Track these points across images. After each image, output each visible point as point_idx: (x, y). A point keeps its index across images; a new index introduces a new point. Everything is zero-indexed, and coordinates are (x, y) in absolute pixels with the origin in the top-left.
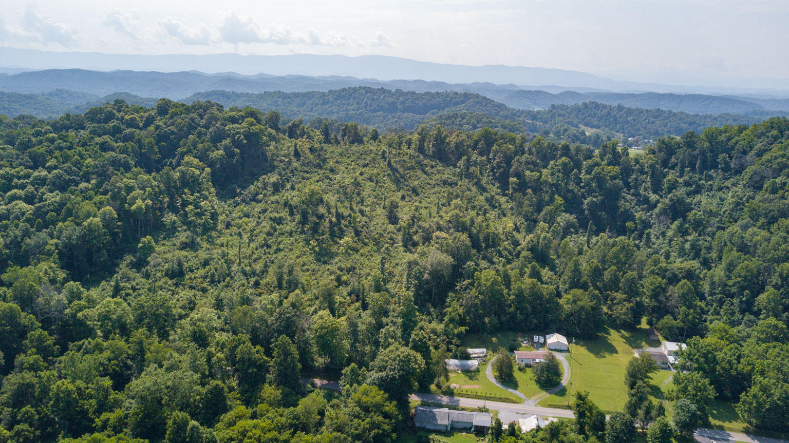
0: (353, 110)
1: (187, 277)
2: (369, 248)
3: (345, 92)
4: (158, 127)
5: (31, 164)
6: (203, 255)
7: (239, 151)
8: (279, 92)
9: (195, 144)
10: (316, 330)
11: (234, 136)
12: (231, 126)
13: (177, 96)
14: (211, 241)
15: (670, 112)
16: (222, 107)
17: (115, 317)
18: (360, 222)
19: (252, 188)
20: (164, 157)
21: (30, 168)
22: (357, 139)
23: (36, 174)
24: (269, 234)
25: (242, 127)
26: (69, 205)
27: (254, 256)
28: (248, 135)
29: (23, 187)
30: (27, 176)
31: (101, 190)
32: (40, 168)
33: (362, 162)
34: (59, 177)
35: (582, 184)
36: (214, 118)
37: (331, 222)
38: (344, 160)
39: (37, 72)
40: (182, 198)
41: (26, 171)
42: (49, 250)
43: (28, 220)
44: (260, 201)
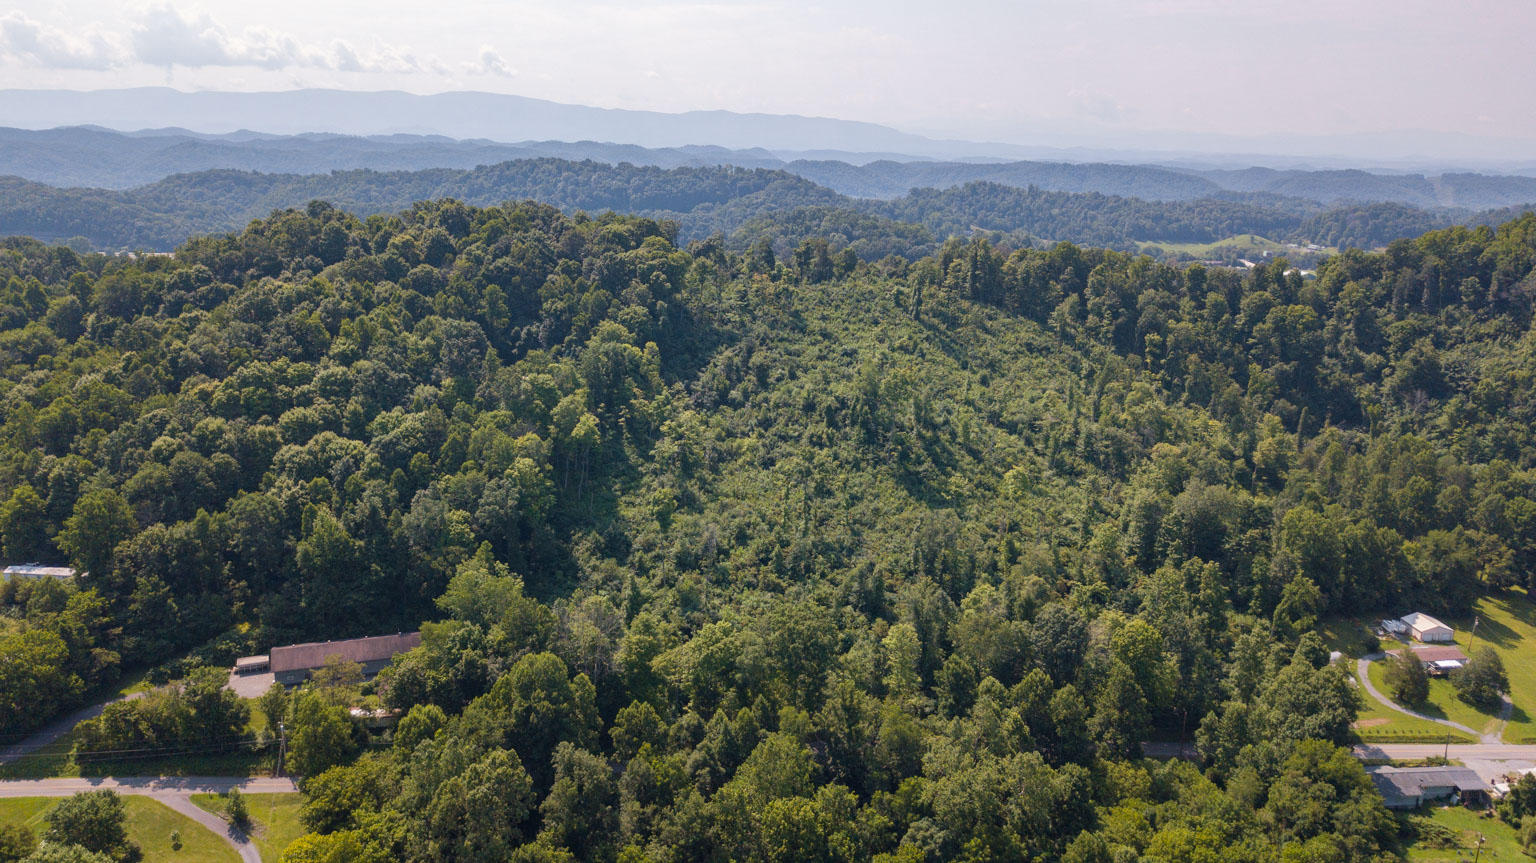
3: (513, 171)
7: (665, 305)
11: (646, 274)
12: (631, 253)
15: (1118, 198)
22: (828, 271)
26: (455, 435)
28: (670, 272)
35: (1252, 341)
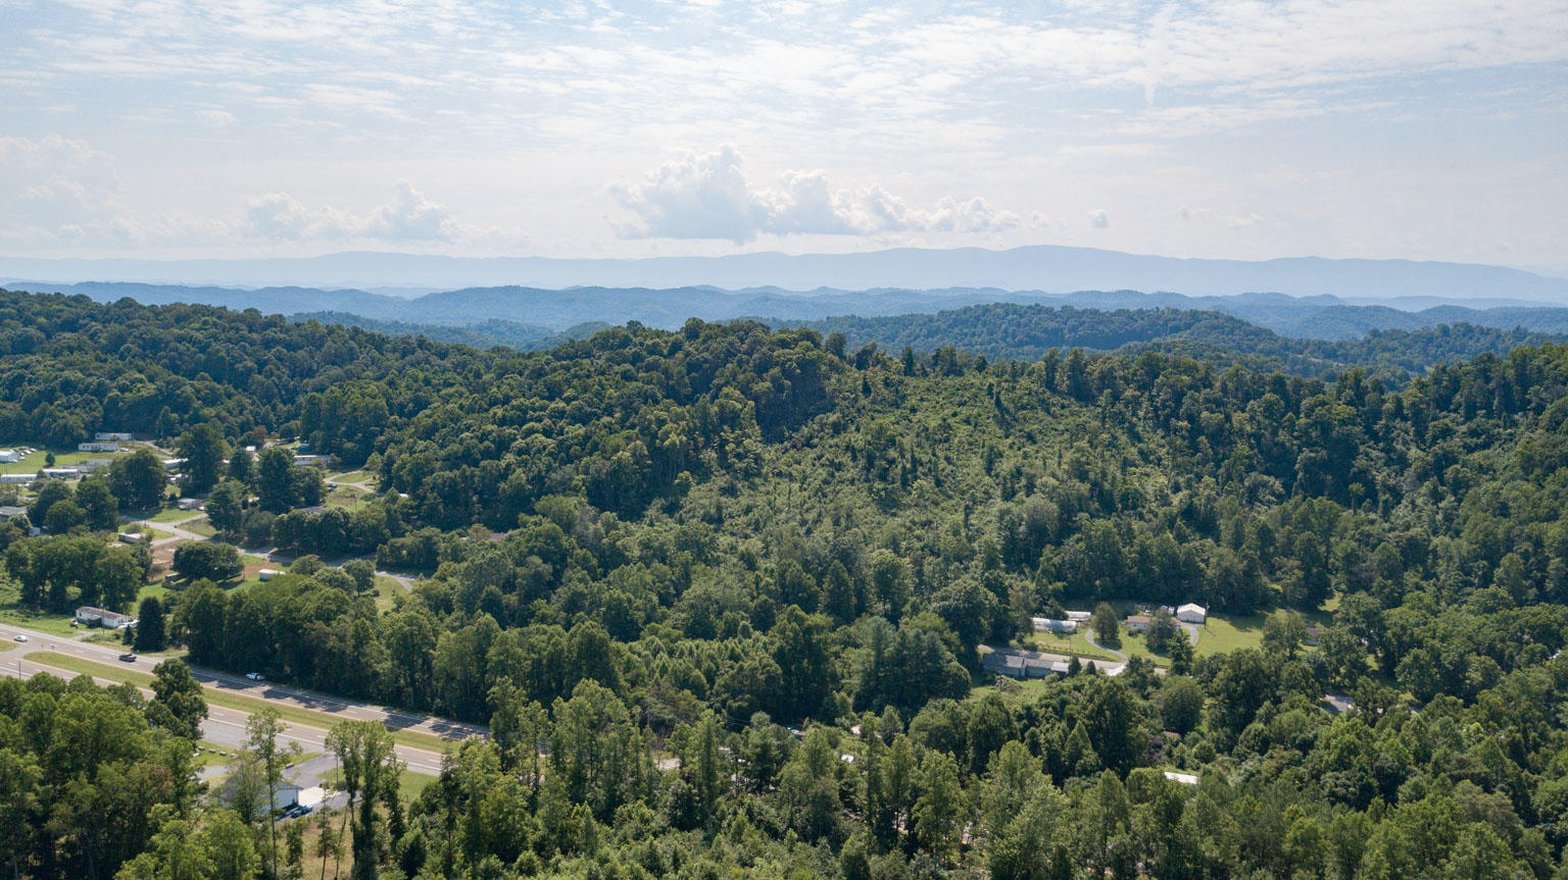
0: (981, 344)
1: (726, 524)
2: (954, 502)
3: (969, 314)
4: (688, 354)
5: (547, 394)
6: (744, 501)
7: (789, 383)
8: (853, 316)
9: (734, 376)
10: (875, 566)
11: (783, 365)
12: (781, 351)
13: (711, 315)
14: (753, 487)
16: (768, 328)
17: (657, 544)
18: (943, 470)
19: (805, 430)
20: (695, 391)
21: (547, 398)
22: (954, 370)
23: (553, 405)
24: (826, 482)
25: (794, 353)
26: (595, 438)
27: (806, 506)
28: (803, 364)
29: (539, 420)
30: (543, 408)
31: (628, 424)
32: (557, 399)
33: (957, 399)
34: (580, 409)
35: (1295, 434)
36: (758, 342)
37: (904, 467)
38: (933, 396)
39: (452, 293)
40: (720, 437)
41: (542, 402)
42: (576, 486)
43: (550, 454)
44: (816, 446)
